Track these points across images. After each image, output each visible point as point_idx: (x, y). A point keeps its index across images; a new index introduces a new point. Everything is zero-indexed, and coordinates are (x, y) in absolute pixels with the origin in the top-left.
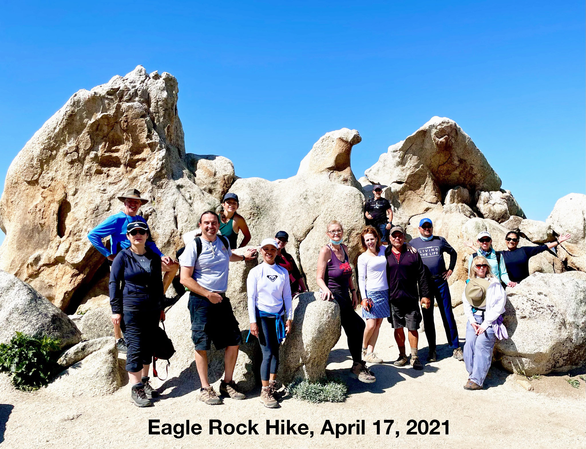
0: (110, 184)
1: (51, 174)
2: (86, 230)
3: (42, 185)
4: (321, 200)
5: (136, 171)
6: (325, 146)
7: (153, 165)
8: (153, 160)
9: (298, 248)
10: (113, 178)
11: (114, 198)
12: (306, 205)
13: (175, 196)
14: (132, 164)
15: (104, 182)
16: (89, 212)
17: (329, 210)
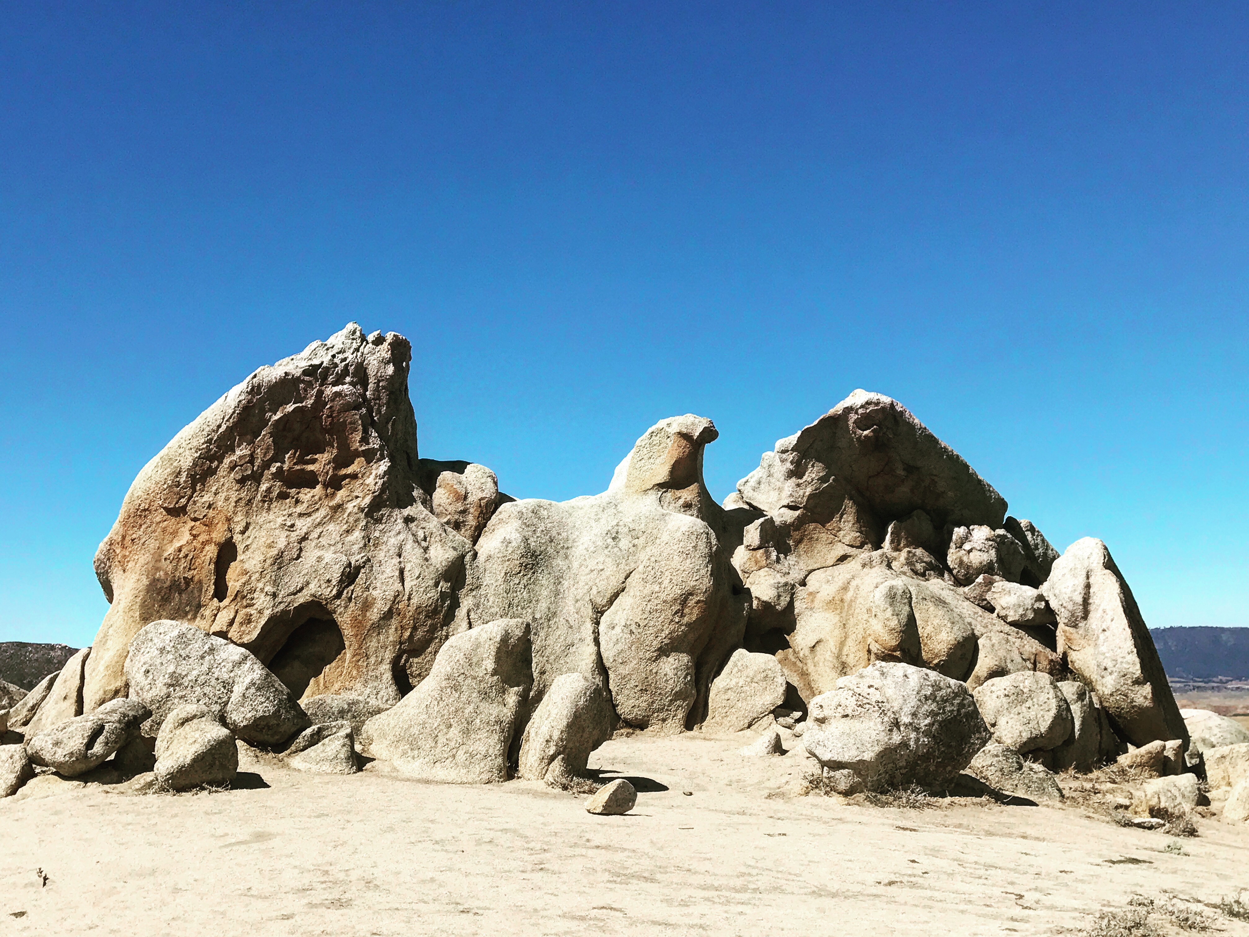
0: (301, 515)
1: (207, 498)
2: (262, 590)
3: (192, 516)
4: (640, 542)
5: (341, 495)
6: (655, 445)
7: (368, 485)
8: (368, 477)
9: (598, 623)
10: (305, 505)
11: (308, 538)
12: (616, 549)
13: (401, 537)
14: (335, 484)
15: (290, 512)
16: (269, 562)
17: (653, 559)
